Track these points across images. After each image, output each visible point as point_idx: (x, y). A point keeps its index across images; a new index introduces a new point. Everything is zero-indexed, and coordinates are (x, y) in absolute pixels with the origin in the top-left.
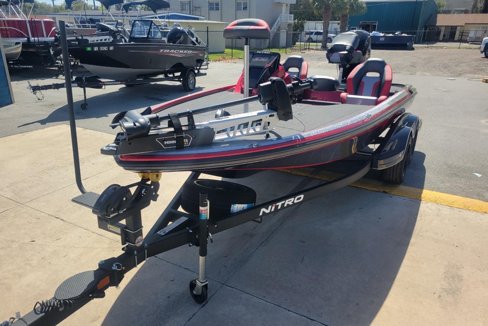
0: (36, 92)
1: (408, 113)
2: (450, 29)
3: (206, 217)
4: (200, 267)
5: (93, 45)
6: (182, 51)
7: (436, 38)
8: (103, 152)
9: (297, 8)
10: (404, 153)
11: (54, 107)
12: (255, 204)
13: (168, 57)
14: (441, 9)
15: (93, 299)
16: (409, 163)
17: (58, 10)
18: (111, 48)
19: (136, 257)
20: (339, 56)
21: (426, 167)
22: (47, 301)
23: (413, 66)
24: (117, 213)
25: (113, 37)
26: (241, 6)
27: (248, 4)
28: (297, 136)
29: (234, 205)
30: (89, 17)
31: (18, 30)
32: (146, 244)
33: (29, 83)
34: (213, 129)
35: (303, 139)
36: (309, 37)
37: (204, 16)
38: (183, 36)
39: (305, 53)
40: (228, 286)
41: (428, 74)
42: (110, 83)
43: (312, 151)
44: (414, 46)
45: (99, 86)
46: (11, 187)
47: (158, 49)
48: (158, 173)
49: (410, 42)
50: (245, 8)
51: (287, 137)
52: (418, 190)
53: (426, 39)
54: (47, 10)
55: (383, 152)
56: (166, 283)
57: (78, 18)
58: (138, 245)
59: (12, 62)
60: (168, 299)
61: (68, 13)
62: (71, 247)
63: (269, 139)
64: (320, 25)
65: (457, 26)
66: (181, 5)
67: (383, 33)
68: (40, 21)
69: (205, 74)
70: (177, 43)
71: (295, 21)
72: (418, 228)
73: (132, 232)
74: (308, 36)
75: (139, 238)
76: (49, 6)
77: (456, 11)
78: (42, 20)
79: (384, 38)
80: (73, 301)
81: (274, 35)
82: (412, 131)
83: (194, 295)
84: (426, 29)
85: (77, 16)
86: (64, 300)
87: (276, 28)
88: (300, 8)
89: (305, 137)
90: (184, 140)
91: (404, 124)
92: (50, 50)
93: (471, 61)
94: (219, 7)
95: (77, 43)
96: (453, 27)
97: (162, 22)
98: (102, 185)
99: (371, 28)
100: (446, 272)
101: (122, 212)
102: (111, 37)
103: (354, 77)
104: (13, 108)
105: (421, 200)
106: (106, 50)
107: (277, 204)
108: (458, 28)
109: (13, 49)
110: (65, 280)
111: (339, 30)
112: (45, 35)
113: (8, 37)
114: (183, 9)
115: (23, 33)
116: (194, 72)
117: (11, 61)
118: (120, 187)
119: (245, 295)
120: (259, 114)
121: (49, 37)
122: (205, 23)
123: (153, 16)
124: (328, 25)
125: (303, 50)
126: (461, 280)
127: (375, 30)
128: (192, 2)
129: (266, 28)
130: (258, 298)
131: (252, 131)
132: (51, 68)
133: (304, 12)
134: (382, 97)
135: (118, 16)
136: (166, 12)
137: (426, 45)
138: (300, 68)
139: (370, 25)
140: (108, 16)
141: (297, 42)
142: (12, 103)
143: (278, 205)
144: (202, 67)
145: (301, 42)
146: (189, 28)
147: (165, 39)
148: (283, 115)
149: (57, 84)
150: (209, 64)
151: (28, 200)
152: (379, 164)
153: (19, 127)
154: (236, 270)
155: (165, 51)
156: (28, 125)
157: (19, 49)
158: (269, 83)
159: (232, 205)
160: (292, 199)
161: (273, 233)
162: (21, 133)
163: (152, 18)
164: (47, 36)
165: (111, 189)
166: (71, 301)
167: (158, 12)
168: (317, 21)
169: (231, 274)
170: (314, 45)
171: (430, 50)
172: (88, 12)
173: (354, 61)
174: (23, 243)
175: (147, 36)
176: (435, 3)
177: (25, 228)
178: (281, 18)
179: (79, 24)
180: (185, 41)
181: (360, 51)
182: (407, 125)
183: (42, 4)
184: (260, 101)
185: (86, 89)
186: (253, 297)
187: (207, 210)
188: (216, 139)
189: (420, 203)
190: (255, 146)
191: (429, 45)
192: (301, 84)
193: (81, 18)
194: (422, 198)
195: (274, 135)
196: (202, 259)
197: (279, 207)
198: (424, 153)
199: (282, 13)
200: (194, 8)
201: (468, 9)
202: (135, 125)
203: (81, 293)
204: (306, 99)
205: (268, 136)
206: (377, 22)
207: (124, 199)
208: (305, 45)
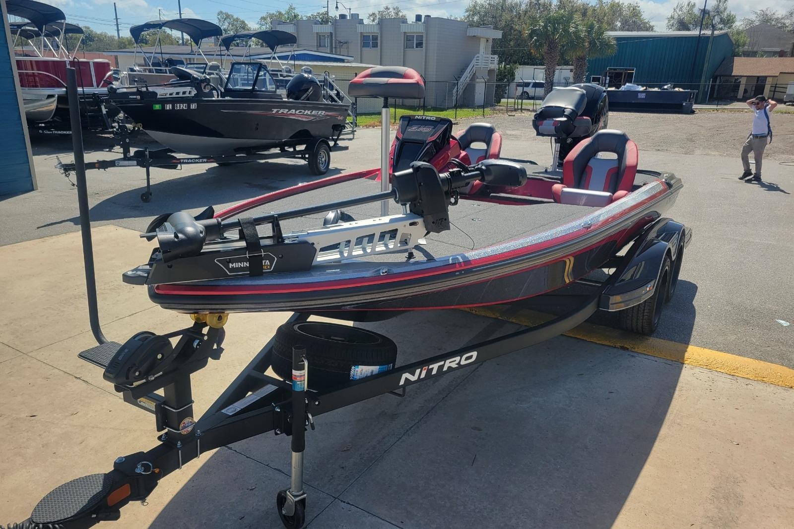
0: (69, 174)
1: (667, 218)
2: (756, 82)
3: (302, 387)
4: (293, 470)
5: (164, 101)
6: (309, 111)
7: (732, 94)
8: (127, 279)
9: (505, 44)
10: (656, 285)
11: (98, 198)
12: (393, 366)
13: (284, 121)
14: (741, 49)
15: (98, 522)
16: (668, 300)
17: (126, 45)
18: (193, 106)
19: (180, 451)
20: (553, 125)
21: (696, 308)
22: (15, 525)
23: (692, 141)
24: (144, 381)
25: (196, 89)
26: (413, 40)
27: (424, 39)
28: (458, 258)
29: (356, 367)
30: (166, 57)
31: (52, 75)
32: (199, 431)
33: (58, 158)
34: (313, 244)
35: (467, 262)
36: (522, 91)
37: (353, 57)
38: (311, 88)
39: (514, 116)
40: (344, 502)
41: (714, 154)
42: (190, 161)
43: (487, 281)
44: (695, 107)
45: (172, 164)
46: (12, 324)
47: (270, 108)
48: (222, 315)
49: (688, 101)
50: (420, 45)
51: (445, 257)
52: (680, 346)
53: (715, 96)
54: (109, 44)
55: (620, 282)
56: (241, 493)
57: (149, 58)
58: (184, 432)
59: (43, 125)
60: (240, 521)
61: (134, 50)
62: (93, 427)
63: (412, 260)
64: (541, 72)
65: (766, 77)
66: (317, 40)
67: (643, 86)
68: (88, 63)
69: (346, 148)
70: (302, 98)
71: (500, 66)
72: (675, 411)
73: (174, 411)
74: (520, 89)
75: (187, 420)
76: (112, 39)
77: (766, 52)
78: (91, 61)
79: (645, 94)
80: (61, 525)
81: (465, 87)
82: (669, 249)
83: (284, 515)
84: (715, 80)
85: (148, 55)
86: (45, 523)
87: (469, 76)
88: (510, 45)
89: (470, 259)
90: (264, 261)
91: (657, 237)
92: (101, 107)
93: (787, 133)
94: (377, 42)
95: (138, 97)
96: (760, 79)
97: (284, 65)
98: (157, 325)
99: (624, 78)
100: (716, 489)
101: (153, 378)
102: (194, 88)
103: (575, 159)
104: (34, 197)
105: (683, 364)
106: (185, 108)
107: (431, 367)
108: (768, 79)
109: (43, 105)
110: (53, 489)
111: (571, 80)
112: (95, 83)
113: (36, 86)
114: (320, 45)
115: (59, 80)
116: (328, 145)
117: (42, 123)
118: (155, 336)
119: (369, 518)
120: (392, 221)
121: (101, 87)
122: (354, 67)
123: (269, 56)
124: (554, 71)
125: (512, 111)
126: (740, 503)
127: (630, 82)
128: (335, 34)
129: (416, 82)
130: (391, 523)
131: (380, 248)
132: (103, 135)
133: (515, 51)
134: (620, 193)
135: (213, 55)
136: (291, 49)
137: (715, 107)
138: (488, 143)
139: (622, 73)
140: (198, 55)
141: (504, 98)
142: (33, 190)
143: (433, 368)
144: (341, 137)
145: (508, 98)
146: (326, 75)
147: (283, 92)
148: (433, 223)
149: (104, 161)
150: (355, 131)
151: (36, 347)
152: (610, 302)
153: (38, 228)
154: (360, 474)
155: (281, 111)
156: (53, 226)
157: (53, 105)
158: (411, 170)
159: (353, 367)
160: (458, 359)
161: (428, 412)
162: (40, 238)
163: (269, 58)
164: (98, 86)
165: (139, 340)
166: (57, 526)
167: (279, 48)
168: (537, 65)
169: (351, 482)
170: (530, 104)
171: (720, 115)
172: (166, 48)
173: (578, 132)
174: (17, 418)
175: (251, 88)
176: (731, 40)
177: (23, 394)
178: (478, 60)
179: (151, 67)
180: (316, 96)
181: (589, 118)
182: (662, 239)
183: (101, 34)
184: (395, 199)
185: (151, 168)
186: (383, 522)
187: (304, 375)
188: (318, 259)
189: (681, 369)
190: (383, 273)
191: (719, 107)
192: (466, 172)
193: (154, 57)
194: (685, 359)
195: (421, 254)
196: (295, 456)
197: (434, 372)
198: (695, 283)
199: (479, 53)
200: (337, 44)
201: (785, 50)
202: (176, 236)
203: (76, 512)
204: (498, 193)
205: (411, 255)
206: (635, 69)
207: (159, 356)
208: (515, 103)
